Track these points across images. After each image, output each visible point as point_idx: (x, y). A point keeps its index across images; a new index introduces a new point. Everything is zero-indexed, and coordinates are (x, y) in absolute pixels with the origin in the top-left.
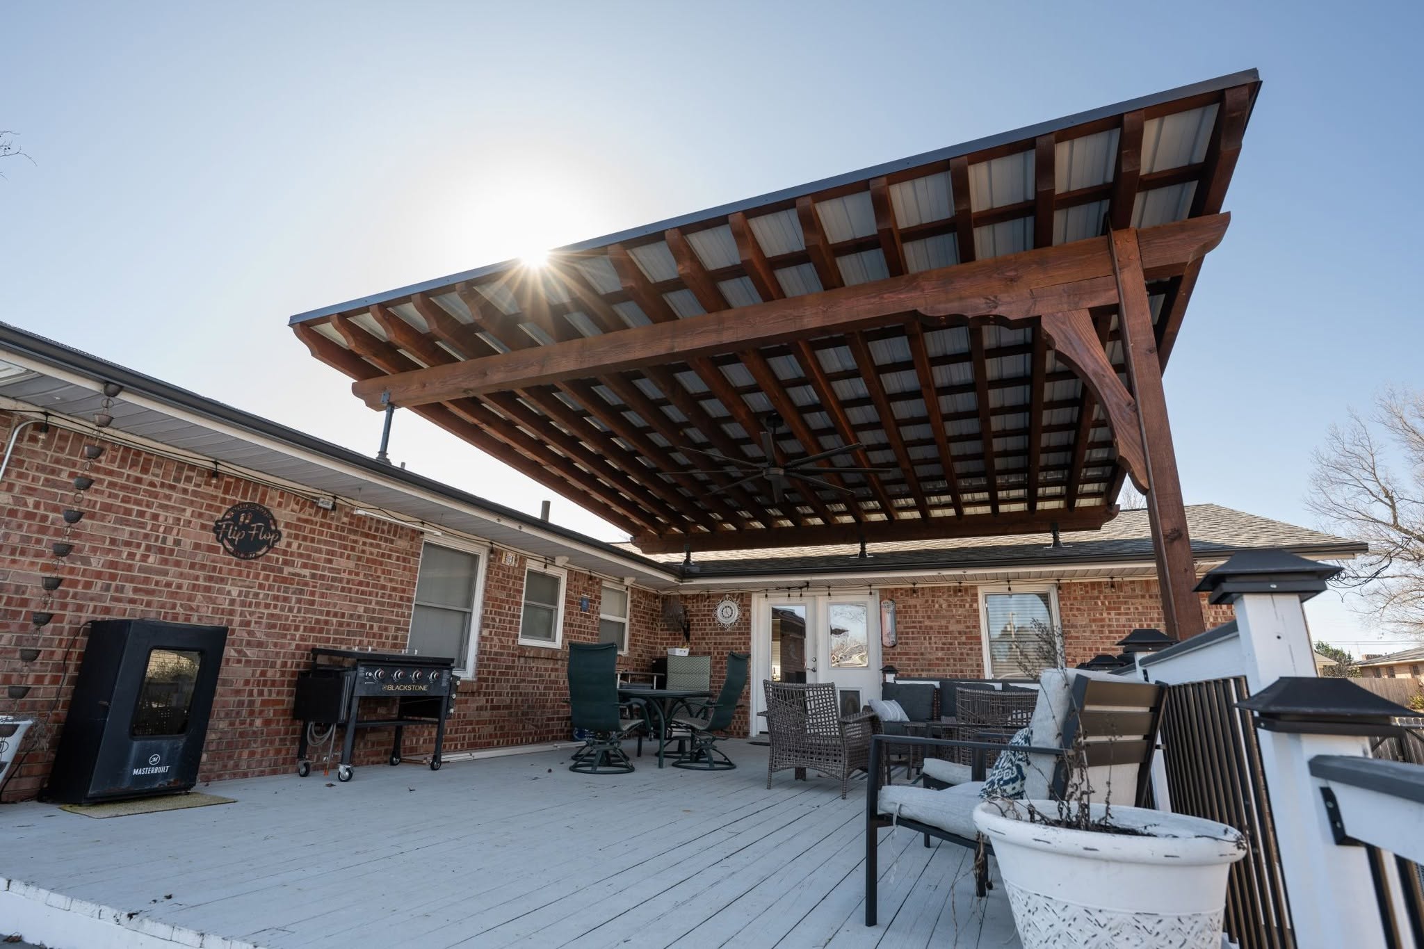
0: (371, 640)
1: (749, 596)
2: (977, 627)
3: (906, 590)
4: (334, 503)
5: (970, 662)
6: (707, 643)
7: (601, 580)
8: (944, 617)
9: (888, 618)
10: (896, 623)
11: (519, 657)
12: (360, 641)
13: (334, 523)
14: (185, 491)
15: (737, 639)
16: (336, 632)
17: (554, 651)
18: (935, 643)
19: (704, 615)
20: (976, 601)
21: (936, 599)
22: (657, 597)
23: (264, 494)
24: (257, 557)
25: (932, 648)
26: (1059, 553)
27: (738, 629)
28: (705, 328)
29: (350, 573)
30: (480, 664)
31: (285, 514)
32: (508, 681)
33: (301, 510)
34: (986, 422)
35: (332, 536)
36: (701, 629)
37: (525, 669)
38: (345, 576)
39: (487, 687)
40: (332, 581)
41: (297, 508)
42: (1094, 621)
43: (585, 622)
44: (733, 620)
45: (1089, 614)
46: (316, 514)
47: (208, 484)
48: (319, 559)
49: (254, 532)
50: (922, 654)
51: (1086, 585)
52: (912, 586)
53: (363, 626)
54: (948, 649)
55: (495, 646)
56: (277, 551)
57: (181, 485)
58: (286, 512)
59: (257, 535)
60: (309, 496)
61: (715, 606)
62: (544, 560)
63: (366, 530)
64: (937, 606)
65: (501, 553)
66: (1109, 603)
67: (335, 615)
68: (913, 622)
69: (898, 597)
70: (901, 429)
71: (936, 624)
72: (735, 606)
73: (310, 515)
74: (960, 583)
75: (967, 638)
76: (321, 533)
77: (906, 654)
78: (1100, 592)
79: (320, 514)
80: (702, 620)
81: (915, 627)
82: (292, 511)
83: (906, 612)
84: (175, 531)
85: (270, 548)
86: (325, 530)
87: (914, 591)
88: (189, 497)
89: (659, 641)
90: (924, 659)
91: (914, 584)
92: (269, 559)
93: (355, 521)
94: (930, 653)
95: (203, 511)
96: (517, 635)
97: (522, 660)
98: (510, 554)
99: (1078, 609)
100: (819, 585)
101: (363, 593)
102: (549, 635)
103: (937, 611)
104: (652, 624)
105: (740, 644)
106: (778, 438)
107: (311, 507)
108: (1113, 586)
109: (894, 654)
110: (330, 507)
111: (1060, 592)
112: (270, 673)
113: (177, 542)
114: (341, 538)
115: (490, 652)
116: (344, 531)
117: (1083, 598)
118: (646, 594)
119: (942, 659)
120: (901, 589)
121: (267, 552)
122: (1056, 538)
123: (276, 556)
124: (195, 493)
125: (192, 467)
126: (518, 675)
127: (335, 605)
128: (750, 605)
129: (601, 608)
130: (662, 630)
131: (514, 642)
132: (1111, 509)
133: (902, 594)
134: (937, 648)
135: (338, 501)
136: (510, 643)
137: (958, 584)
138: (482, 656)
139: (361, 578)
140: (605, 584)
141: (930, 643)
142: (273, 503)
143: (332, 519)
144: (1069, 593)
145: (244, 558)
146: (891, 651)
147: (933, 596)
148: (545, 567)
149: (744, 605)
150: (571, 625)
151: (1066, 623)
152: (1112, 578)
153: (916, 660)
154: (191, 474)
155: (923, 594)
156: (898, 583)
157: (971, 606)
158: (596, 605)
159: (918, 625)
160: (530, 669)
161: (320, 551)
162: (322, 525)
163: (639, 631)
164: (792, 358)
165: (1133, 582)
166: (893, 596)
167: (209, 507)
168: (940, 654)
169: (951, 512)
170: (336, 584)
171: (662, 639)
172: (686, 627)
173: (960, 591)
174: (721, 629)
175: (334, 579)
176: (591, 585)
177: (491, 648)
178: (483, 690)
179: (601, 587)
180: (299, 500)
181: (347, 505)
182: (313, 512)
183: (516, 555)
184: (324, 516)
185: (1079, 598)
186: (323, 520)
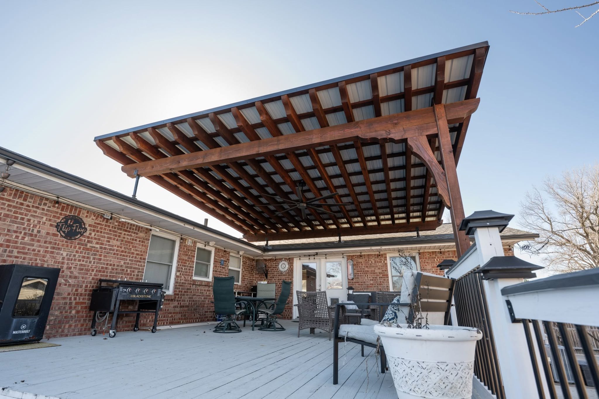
0: (127, 276)
1: (293, 259)
2: (387, 270)
3: (358, 256)
4: (112, 216)
5: (384, 285)
6: (275, 279)
7: (229, 252)
8: (373, 267)
9: (350, 267)
10: (354, 269)
11: (193, 285)
12: (122, 277)
13: (111, 225)
14: (43, 209)
15: (287, 277)
16: (111, 272)
17: (208, 282)
18: (370, 278)
19: (274, 267)
20: (386, 260)
21: (370, 259)
22: (254, 260)
23: (80, 212)
24: (75, 239)
25: (368, 280)
26: (419, 239)
27: (288, 273)
28: (272, 143)
29: (118, 247)
30: (176, 287)
31: (89, 221)
32: (188, 295)
33: (96, 219)
34: (388, 185)
35: (110, 230)
36: (272, 274)
37: (196, 290)
38: (116, 248)
39: (178, 298)
40: (109, 250)
41: (94, 218)
42: (434, 267)
43: (222, 270)
44: (286, 269)
45: (432, 265)
47: (54, 207)
48: (104, 241)
49: (74, 228)
50: (364, 282)
51: (430, 253)
52: (360, 254)
53: (123, 270)
54: (375, 280)
55: (182, 280)
56: (84, 237)
57: (42, 207)
58: (90, 220)
59: (76, 229)
60: (100, 213)
61: (278, 264)
62: (204, 243)
63: (125, 229)
64: (370, 262)
65: (186, 239)
66: (440, 260)
67: (111, 265)
68: (361, 269)
69: (354, 259)
70: (354, 187)
71: (370, 270)
72: (287, 263)
73: (100, 221)
74: (380, 252)
75: (383, 275)
76: (105, 229)
77: (358, 282)
78: (436, 255)
79: (105, 221)
80: (273, 269)
81: (361, 271)
82: (92, 219)
83: (358, 265)
84: (38, 227)
85: (82, 235)
86: (107, 228)
87: (361, 256)
88: (45, 212)
89: (254, 279)
90: (365, 284)
91: (361, 253)
92: (81, 240)
93: (121, 225)
94: (368, 282)
95: (51, 218)
96: (192, 275)
97: (194, 286)
98: (189, 240)
99: (427, 263)
100: (322, 254)
101: (123, 256)
102: (206, 275)
103: (370, 264)
104: (251, 271)
105: (289, 279)
106: (304, 191)
107: (101, 218)
108: (441, 253)
109: (353, 283)
110: (109, 218)
111: (420, 256)
112: (80, 290)
113: (39, 232)
114: (114, 232)
115: (180, 282)
116: (115, 229)
117: (429, 258)
118: (249, 258)
119: (373, 284)
120: (356, 255)
121: (80, 237)
122: (418, 233)
123: (84, 239)
124: (48, 210)
125: (47, 199)
126: (192, 292)
127: (111, 261)
128: (293, 263)
129: (229, 264)
130: (256, 274)
131: (191, 278)
132: (439, 221)
133: (356, 257)
134: (370, 280)
135: (113, 216)
136: (189, 279)
137: (379, 253)
138: (176, 284)
139: (123, 249)
140: (231, 254)
141: (367, 278)
142: (84, 216)
143: (110, 223)
144: (424, 256)
145: (69, 239)
146: (352, 281)
147: (369, 258)
148: (205, 246)
149: (291, 263)
150: (216, 271)
151: (422, 268)
152: (440, 250)
153: (362, 285)
154: (46, 202)
155: (364, 257)
156: (354, 253)
157: (384, 262)
158: (227, 263)
159: (362, 270)
160: (198, 290)
161: (104, 237)
162: (106, 226)
163: (246, 275)
164: (309, 157)
165: (448, 251)
166: (352, 258)
167: (54, 216)
168: (372, 282)
169: (375, 223)
170: (111, 252)
171: (256, 278)
172: (266, 272)
173: (380, 256)
174: (281, 273)
175: (110, 249)
176: (225, 254)
177: (180, 280)
178: (177, 299)
179: (229, 255)
180: (95, 215)
181: (117, 217)
182: (102, 220)
183: (192, 241)
184: (107, 222)
185: (427, 258)
186: (106, 224)
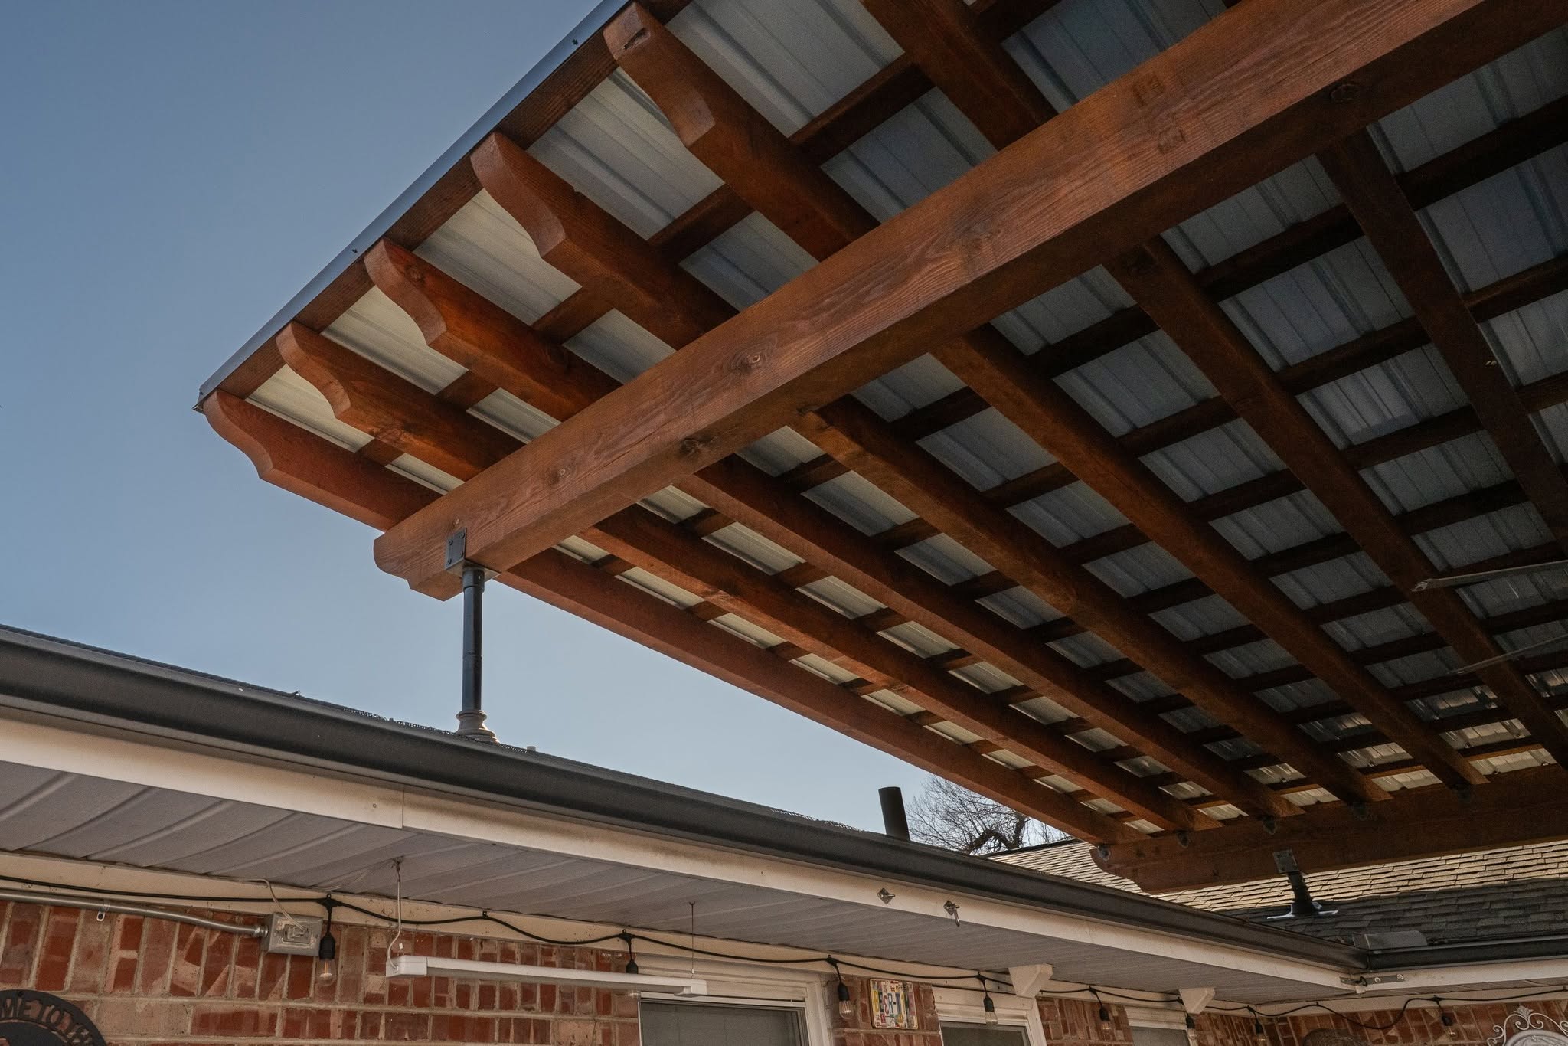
4: (328, 924)
22: (1256, 1027)
23: (60, 946)
31: (150, 1013)
33: (209, 980)
41: (192, 973)
46: (270, 977)
58: (154, 1001)
60: (231, 918)
62: (975, 983)
63: (451, 1010)
65: (865, 984)
73: (246, 992)
79: (284, 982)
82: (176, 990)
98: (888, 987)
107: (247, 960)
110: (312, 945)
135: (340, 915)
142: (99, 976)
180: (199, 942)
181: (373, 922)
182: (254, 975)
183: (905, 987)
184: (299, 988)
186: (293, 1004)
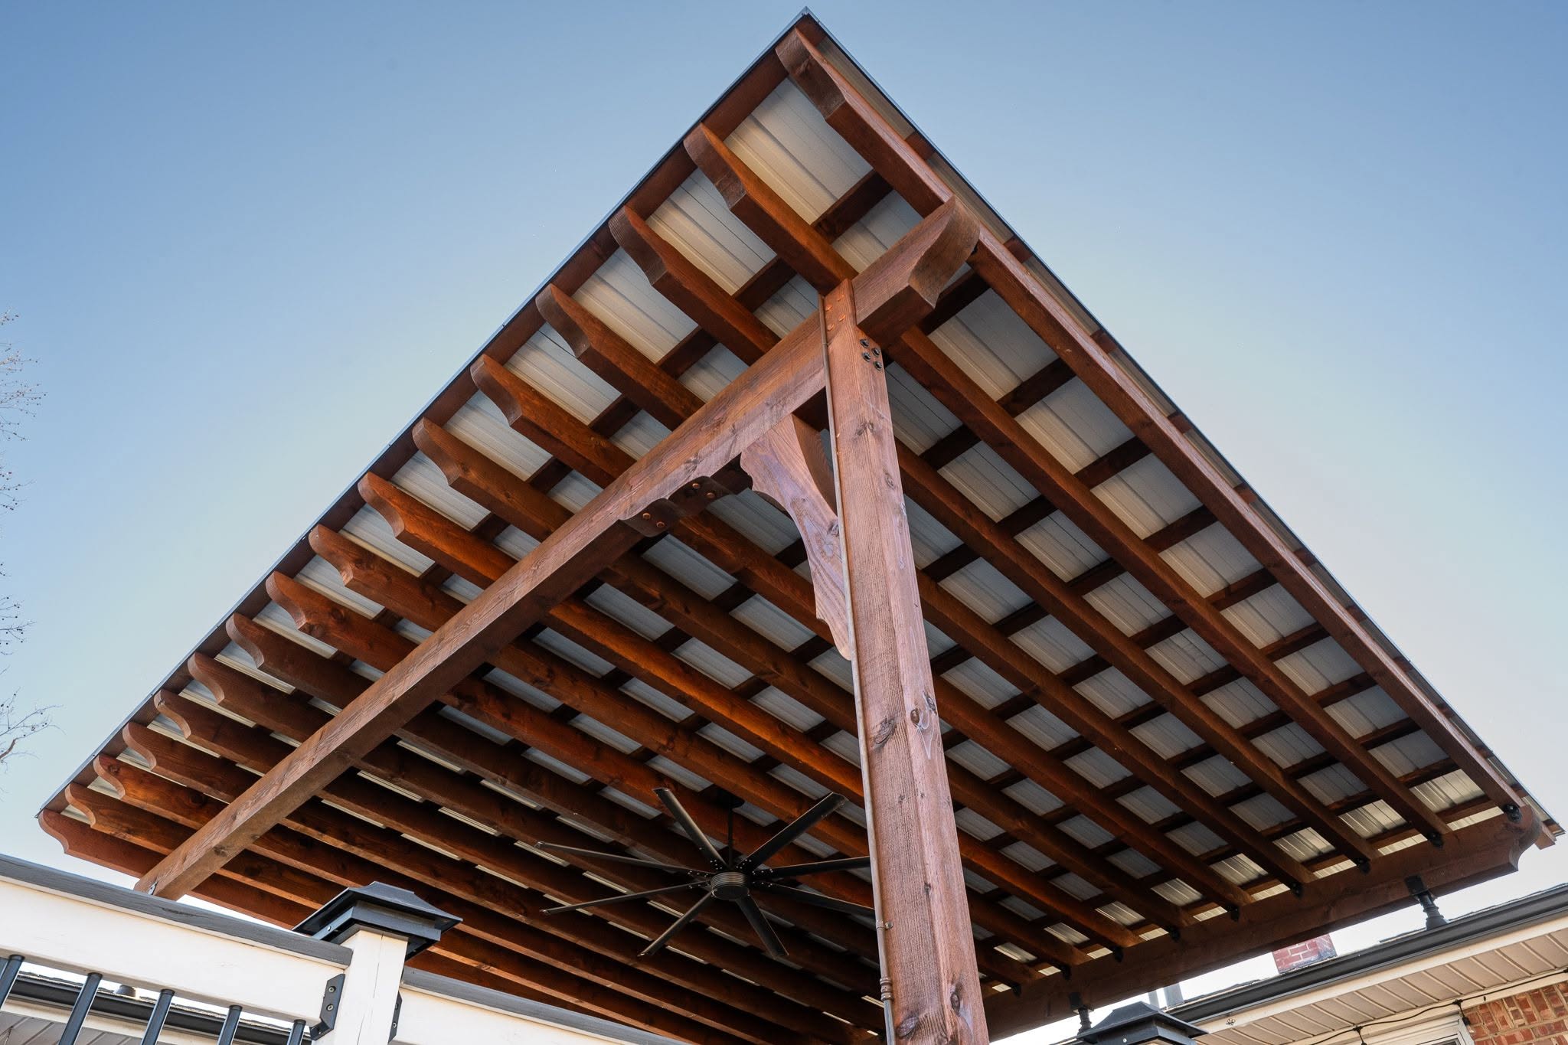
51: (1520, 1002)
111: (1474, 1030)
117: (1528, 1034)
122: (1430, 909)
132: (1514, 819)
144: (1493, 1029)
185: (1519, 1037)
